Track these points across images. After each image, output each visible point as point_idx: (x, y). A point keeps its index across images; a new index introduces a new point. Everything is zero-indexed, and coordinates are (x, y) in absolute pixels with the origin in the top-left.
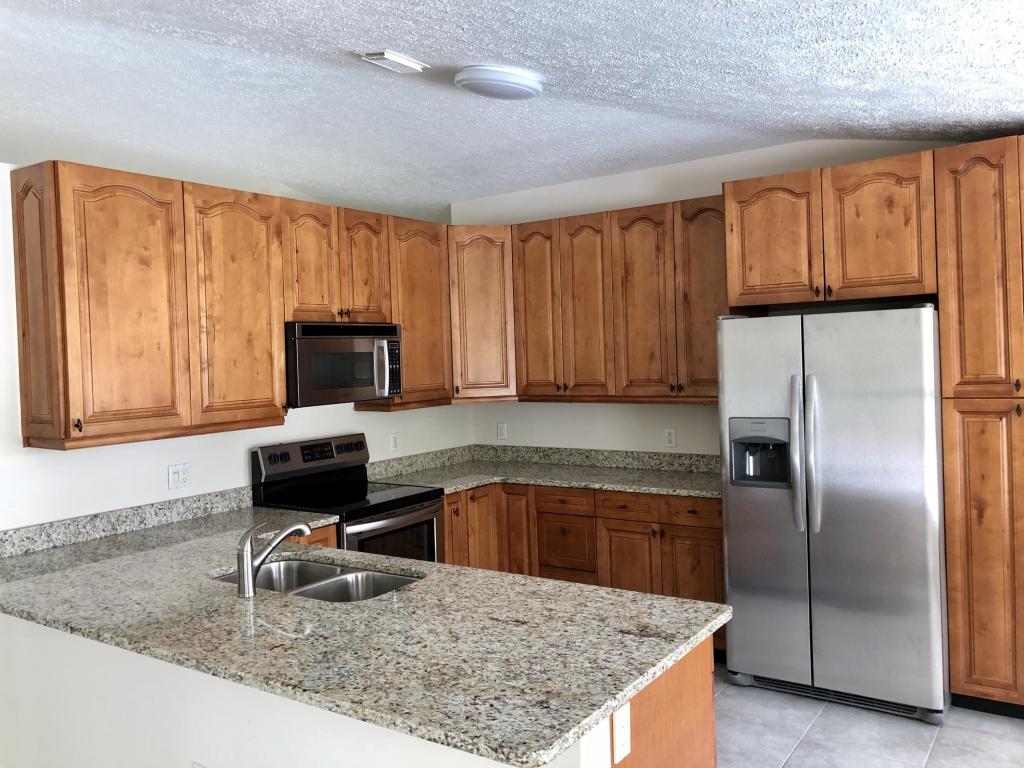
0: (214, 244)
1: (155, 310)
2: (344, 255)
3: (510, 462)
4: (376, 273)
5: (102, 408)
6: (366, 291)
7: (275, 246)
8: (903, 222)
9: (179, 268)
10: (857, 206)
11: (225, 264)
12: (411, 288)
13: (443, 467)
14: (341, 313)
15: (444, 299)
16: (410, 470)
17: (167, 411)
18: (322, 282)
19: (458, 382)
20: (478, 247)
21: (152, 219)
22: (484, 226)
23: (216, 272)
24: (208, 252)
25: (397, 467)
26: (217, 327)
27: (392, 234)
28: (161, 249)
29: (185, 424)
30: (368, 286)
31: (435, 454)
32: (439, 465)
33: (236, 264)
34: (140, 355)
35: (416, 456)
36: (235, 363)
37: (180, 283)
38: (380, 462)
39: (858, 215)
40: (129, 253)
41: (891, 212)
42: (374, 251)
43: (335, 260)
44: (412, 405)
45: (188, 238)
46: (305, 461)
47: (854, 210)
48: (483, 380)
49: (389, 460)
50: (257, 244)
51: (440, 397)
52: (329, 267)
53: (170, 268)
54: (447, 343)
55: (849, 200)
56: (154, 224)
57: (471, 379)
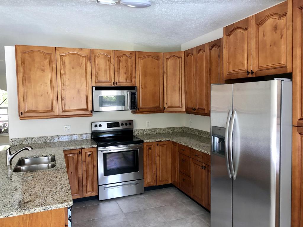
0: (66, 64)
1: (46, 83)
2: (116, 65)
3: (192, 134)
4: (129, 71)
5: (30, 109)
6: (125, 76)
7: (89, 64)
8: (280, 37)
9: (54, 71)
10: (264, 31)
11: (70, 70)
12: (145, 75)
13: (169, 133)
14: (114, 83)
15: (161, 78)
16: (153, 133)
17: (51, 111)
18: (107, 74)
19: (166, 106)
20: (173, 59)
21: (46, 59)
22: (175, 52)
23: (67, 72)
24: (64, 67)
25: (148, 131)
26: (67, 88)
27: (137, 57)
28: (48, 66)
29: (56, 115)
30: (126, 75)
31: (165, 129)
32: (167, 132)
33: (74, 70)
34: (42, 95)
35: (157, 129)
36: (73, 98)
37: (54, 76)
38: (141, 130)
39: (264, 36)
40: (38, 68)
41: (276, 33)
42: (129, 63)
43: (112, 67)
44: (145, 113)
45: (57, 63)
46: (108, 127)
47: (262, 33)
48: (173, 105)
49: (145, 129)
50: (81, 64)
51: (159, 110)
52: (110, 69)
53: (51, 71)
54: (162, 92)
55: (261, 28)
56: (46, 60)
57: (169, 105)
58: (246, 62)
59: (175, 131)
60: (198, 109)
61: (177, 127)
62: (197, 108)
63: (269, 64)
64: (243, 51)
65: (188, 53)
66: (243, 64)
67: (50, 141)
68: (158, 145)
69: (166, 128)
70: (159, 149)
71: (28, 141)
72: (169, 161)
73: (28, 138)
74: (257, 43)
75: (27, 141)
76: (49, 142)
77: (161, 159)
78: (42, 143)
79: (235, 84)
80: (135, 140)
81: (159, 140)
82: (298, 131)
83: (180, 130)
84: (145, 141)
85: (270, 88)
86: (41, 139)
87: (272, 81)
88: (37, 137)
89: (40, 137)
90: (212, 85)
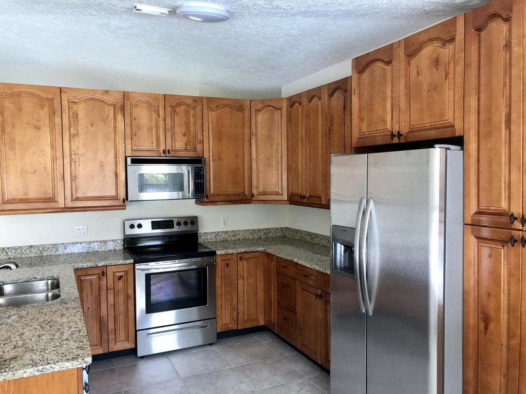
0: (79, 117)
1: (43, 151)
2: (168, 120)
3: (299, 240)
4: (192, 130)
5: (12, 197)
6: (185, 139)
7: (120, 117)
8: (444, 76)
9: (58, 130)
10: (417, 67)
11: (87, 127)
12: (219, 137)
13: (260, 238)
14: (164, 152)
15: (246, 143)
16: (233, 238)
17: (52, 200)
18: (152, 135)
19: (255, 191)
20: (267, 112)
21: (42, 107)
22: (271, 100)
23: (80, 131)
24: (76, 122)
25: (223, 235)
26: (82, 159)
27: (205, 107)
28: (47, 121)
29: (60, 206)
30: (186, 137)
31: (254, 231)
32: (256, 237)
33: (94, 128)
34: (35, 172)
35: (239, 231)
36: (92, 178)
37: (58, 137)
38: (212, 233)
39: (418, 75)
40: (28, 124)
41: (437, 69)
42: (191, 117)
43: (162, 123)
44: (219, 203)
45: (64, 115)
46: (153, 228)
47: (416, 70)
48: (268, 190)
49: (218, 232)
50: (107, 117)
51: (243, 198)
52: (157, 128)
53: (52, 130)
54: (248, 168)
55: (413, 62)
56: (43, 109)
57: (261, 189)
58: (389, 118)
59: (270, 235)
60: (310, 196)
61: (274, 228)
62: (308, 195)
63: (427, 121)
64: (385, 99)
65: (293, 101)
66: (384, 121)
67: (49, 253)
68: (241, 259)
69: (256, 230)
70: (243, 266)
71: (9, 253)
72: (261, 286)
73: (8, 248)
74: (408, 86)
75: (7, 253)
76: (47, 255)
77: (245, 283)
78: (34, 256)
79: (370, 155)
80: (201, 250)
81: (243, 250)
82: (472, 232)
83: (280, 234)
84: (218, 253)
85: (427, 162)
86: (32, 249)
87: (431, 150)
88: (26, 246)
89: (32, 246)
90: (332, 155)
